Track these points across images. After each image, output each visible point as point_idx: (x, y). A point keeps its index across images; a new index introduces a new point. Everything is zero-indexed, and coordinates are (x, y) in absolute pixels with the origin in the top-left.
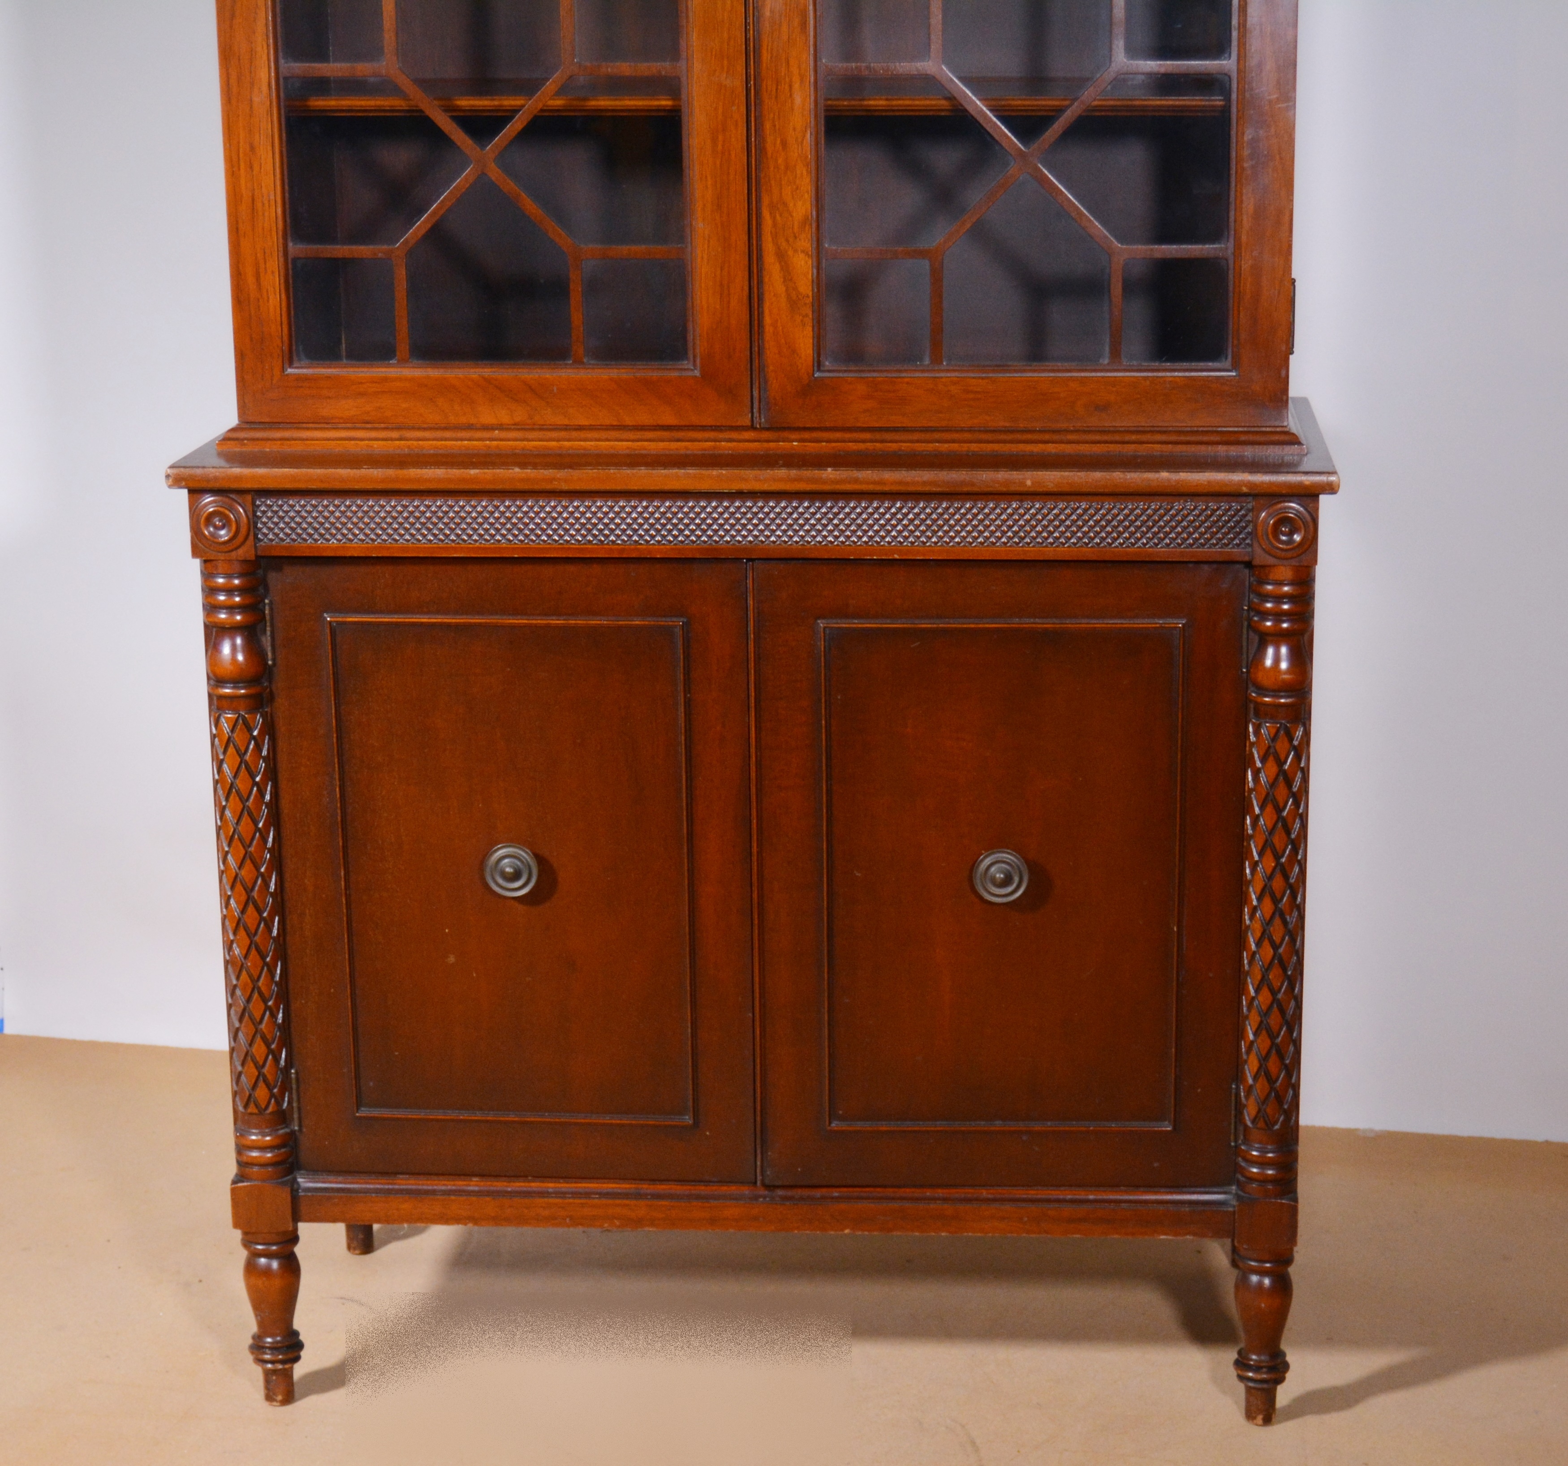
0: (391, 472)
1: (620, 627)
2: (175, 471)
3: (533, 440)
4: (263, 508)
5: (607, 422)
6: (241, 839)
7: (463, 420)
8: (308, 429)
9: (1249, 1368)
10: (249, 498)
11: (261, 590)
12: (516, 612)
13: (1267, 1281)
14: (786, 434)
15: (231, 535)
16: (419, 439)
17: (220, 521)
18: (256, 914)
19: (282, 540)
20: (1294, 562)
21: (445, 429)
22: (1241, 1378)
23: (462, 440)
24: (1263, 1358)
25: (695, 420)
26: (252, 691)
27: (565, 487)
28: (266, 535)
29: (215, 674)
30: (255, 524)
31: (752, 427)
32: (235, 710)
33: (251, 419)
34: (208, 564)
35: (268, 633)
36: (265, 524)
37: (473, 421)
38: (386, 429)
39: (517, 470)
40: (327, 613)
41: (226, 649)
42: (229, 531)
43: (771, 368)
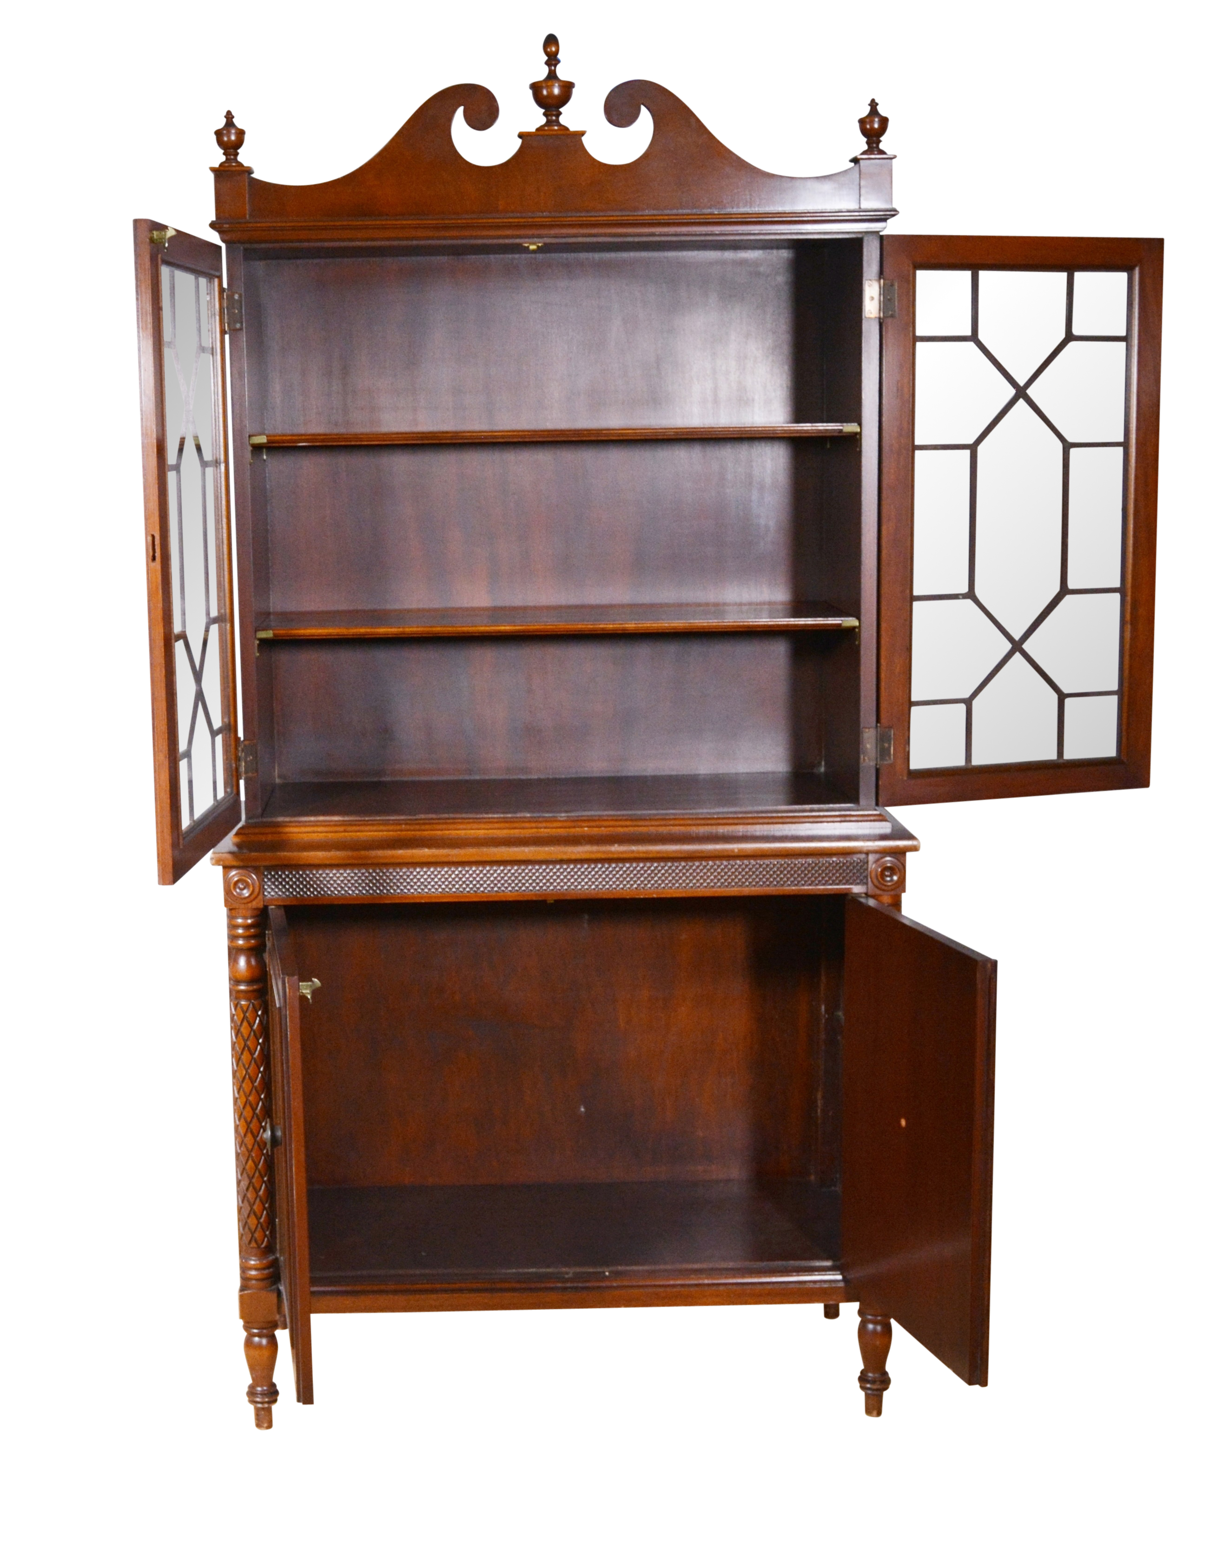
2: (217, 855)
4: (268, 876)
6: (250, 1078)
9: (868, 1382)
10: (260, 870)
13: (879, 1328)
14: (579, 824)
15: (250, 893)
17: (242, 884)
19: (280, 895)
20: (892, 893)
22: (862, 1388)
24: (876, 1375)
26: (256, 987)
27: (455, 860)
28: (269, 892)
29: (234, 976)
30: (264, 886)
32: (246, 999)
34: (233, 911)
36: (269, 886)
41: (243, 962)
42: (248, 891)
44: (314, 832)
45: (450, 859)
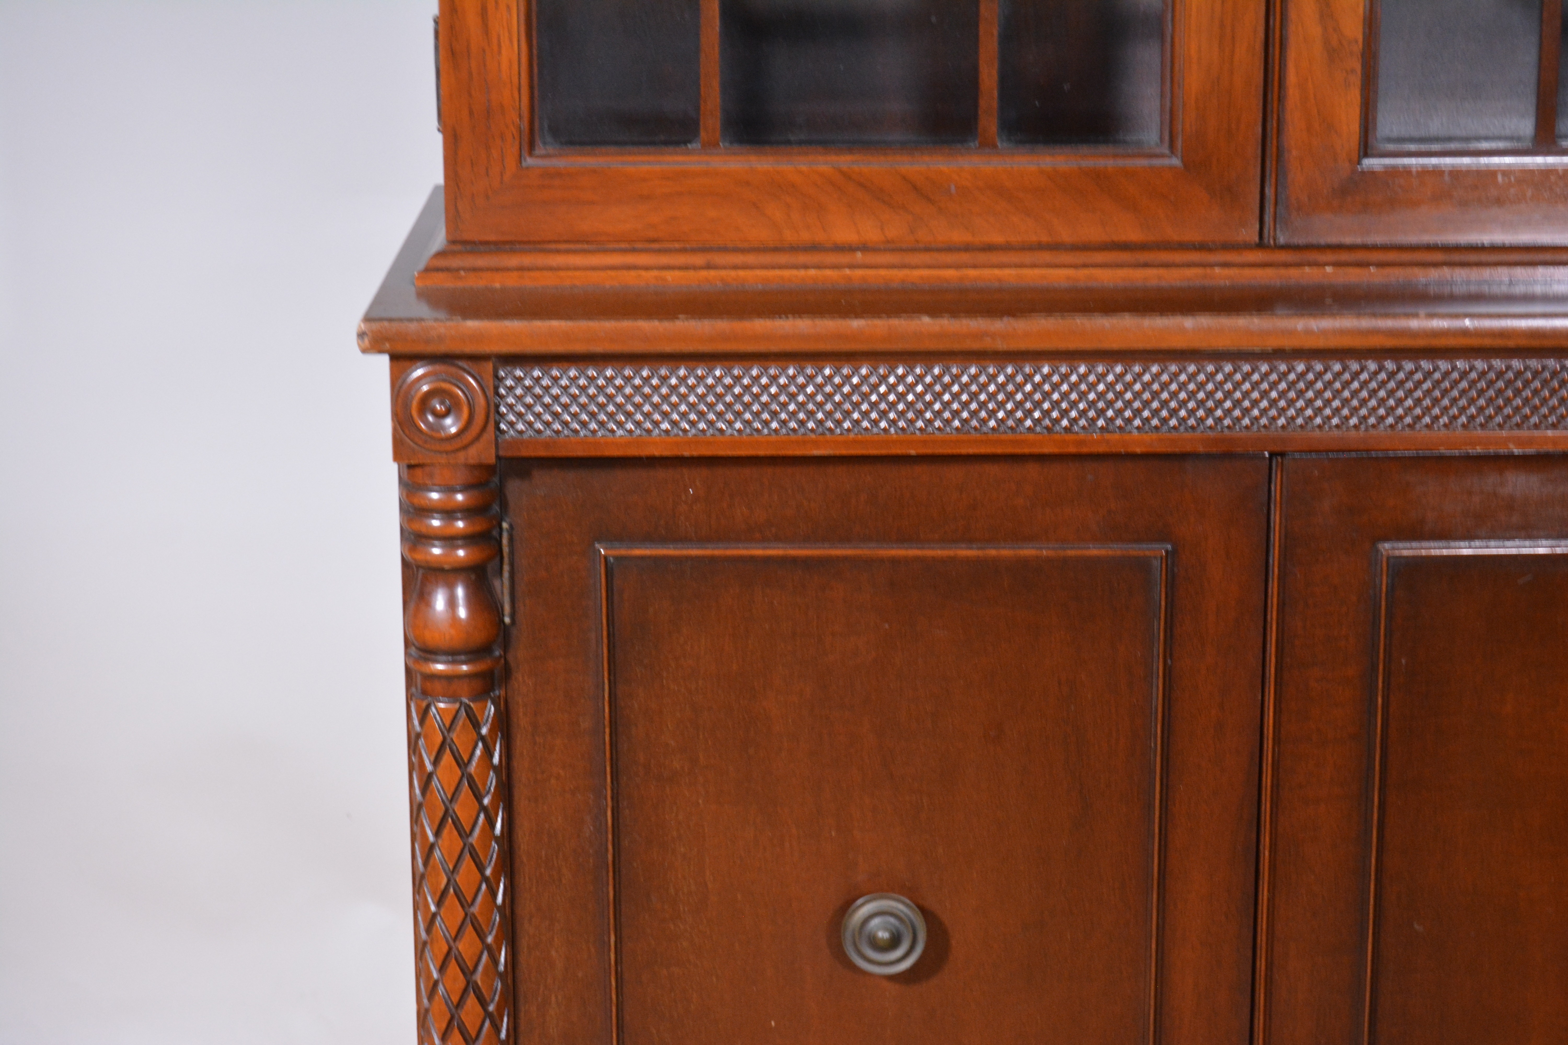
0: (722, 325)
1: (1065, 560)
2: (375, 326)
3: (917, 267)
4: (509, 382)
5: (1034, 238)
6: (458, 894)
7: (805, 236)
8: (558, 251)
10: (489, 366)
11: (496, 508)
12: (904, 539)
14: (1314, 255)
15: (461, 424)
16: (735, 267)
17: (442, 403)
18: (479, 1009)
19: (539, 432)
21: (776, 250)
23: (806, 267)
25: (1173, 234)
26: (481, 666)
27: (1001, 345)
28: (512, 424)
29: (418, 641)
30: (497, 406)
31: (1261, 245)
32: (453, 697)
33: (467, 236)
34: (418, 472)
35: (506, 574)
36: (511, 407)
37: (820, 237)
38: (683, 251)
39: (926, 320)
40: (599, 542)
41: (440, 602)
42: (458, 418)
43: (1294, 153)
44: (629, 268)
45: (988, 344)
